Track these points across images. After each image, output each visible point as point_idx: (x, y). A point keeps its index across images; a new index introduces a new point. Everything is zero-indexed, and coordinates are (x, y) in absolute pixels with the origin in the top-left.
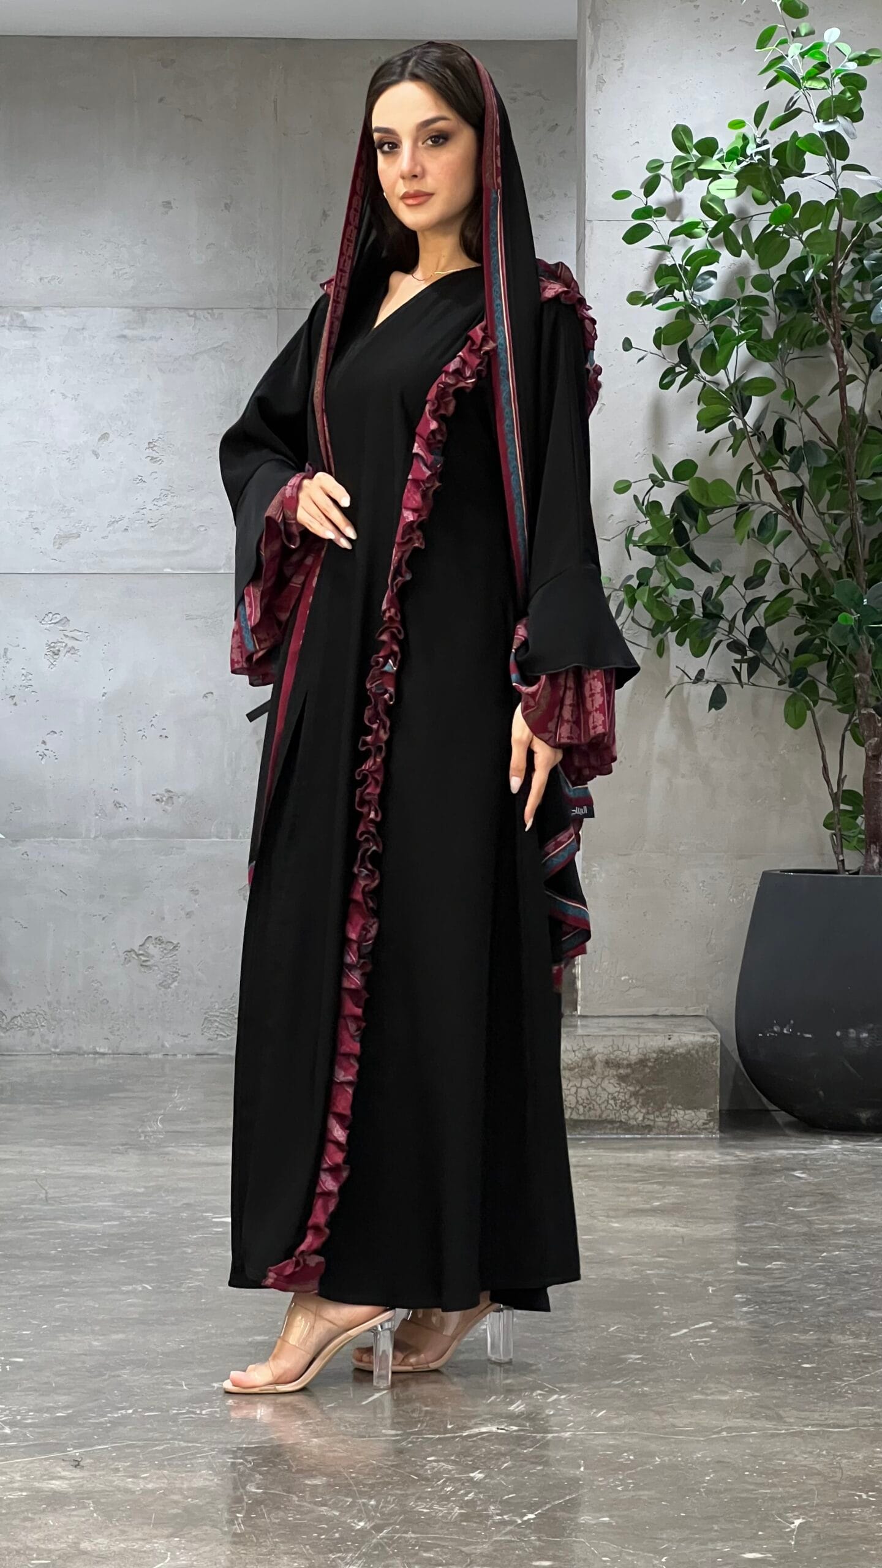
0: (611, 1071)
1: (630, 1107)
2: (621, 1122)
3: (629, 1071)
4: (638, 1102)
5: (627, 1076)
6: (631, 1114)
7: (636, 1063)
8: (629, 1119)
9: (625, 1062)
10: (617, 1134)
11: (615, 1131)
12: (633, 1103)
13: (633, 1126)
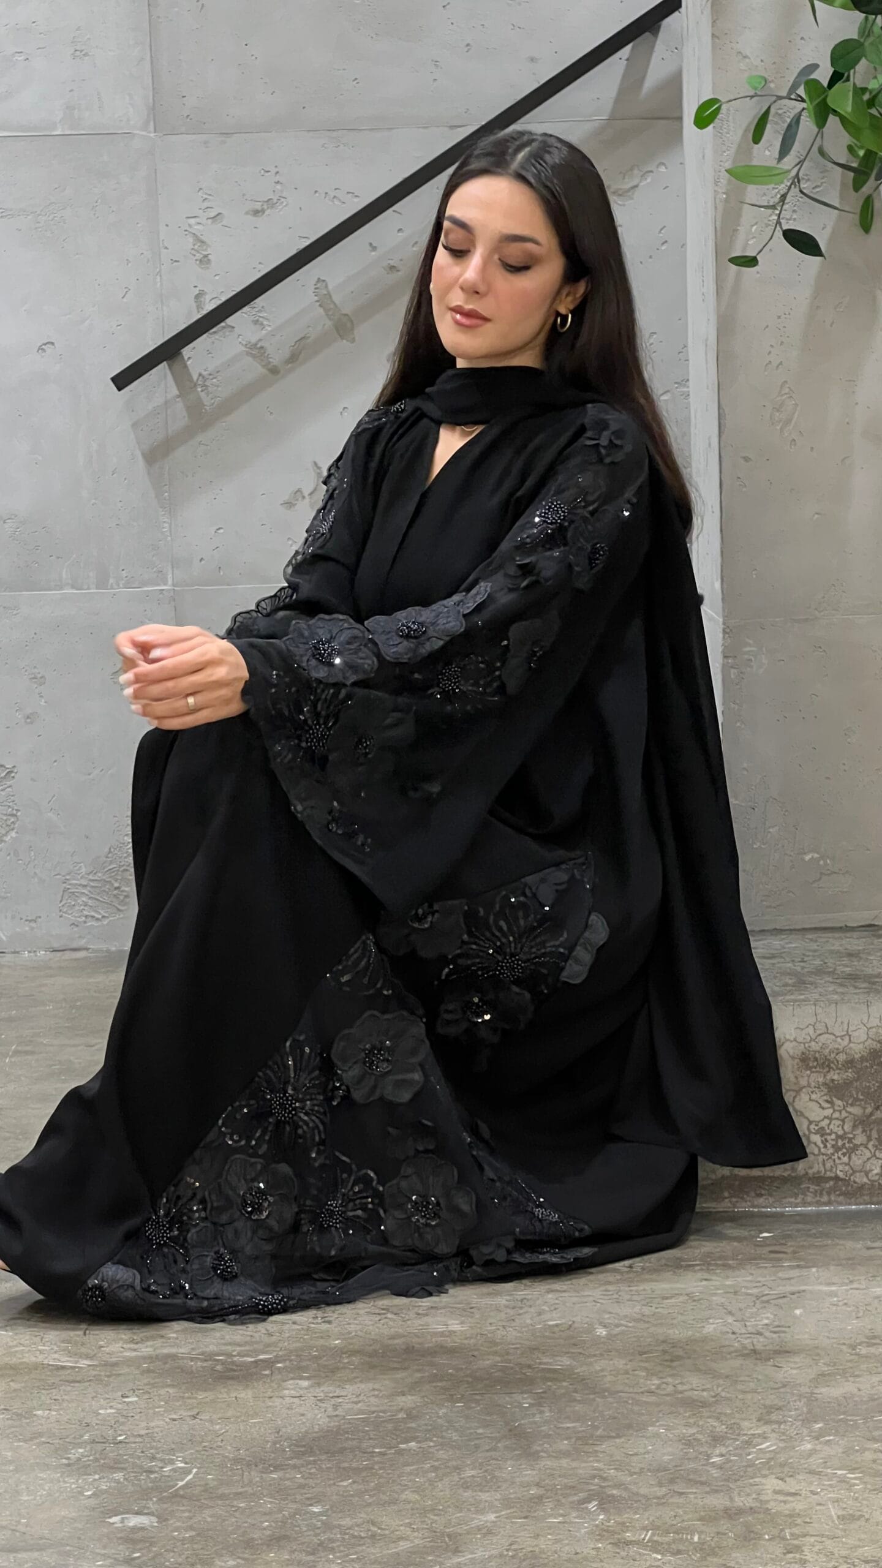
0: (814, 1076)
1: (855, 1148)
2: (837, 1178)
3: (850, 1074)
4: (869, 1139)
5: (847, 1084)
6: (857, 1161)
7: (863, 1059)
8: (854, 1172)
9: (842, 1057)
10: (829, 1203)
11: (825, 1198)
12: (860, 1139)
13: (862, 1187)
